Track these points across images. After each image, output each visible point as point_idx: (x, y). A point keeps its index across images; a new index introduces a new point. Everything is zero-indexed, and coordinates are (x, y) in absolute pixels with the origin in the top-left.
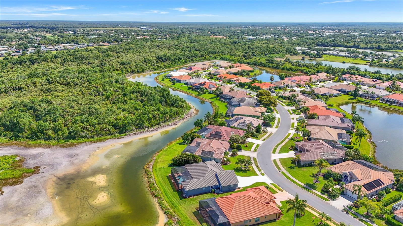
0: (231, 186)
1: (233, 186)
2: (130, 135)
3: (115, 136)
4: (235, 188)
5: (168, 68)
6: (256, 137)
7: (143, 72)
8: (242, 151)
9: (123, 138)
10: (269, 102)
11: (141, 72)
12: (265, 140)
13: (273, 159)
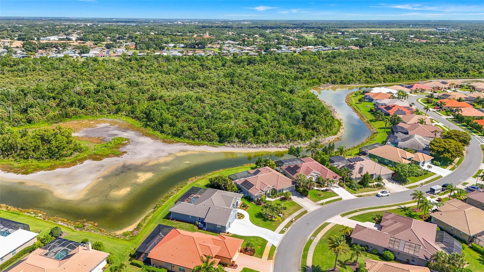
0: (218, 226)
1: (220, 227)
2: (227, 146)
3: (213, 144)
4: (222, 231)
5: (388, 83)
6: (353, 188)
7: (348, 84)
8: (305, 198)
9: (217, 147)
10: (442, 149)
11: (345, 83)
12: (361, 196)
13: (328, 221)
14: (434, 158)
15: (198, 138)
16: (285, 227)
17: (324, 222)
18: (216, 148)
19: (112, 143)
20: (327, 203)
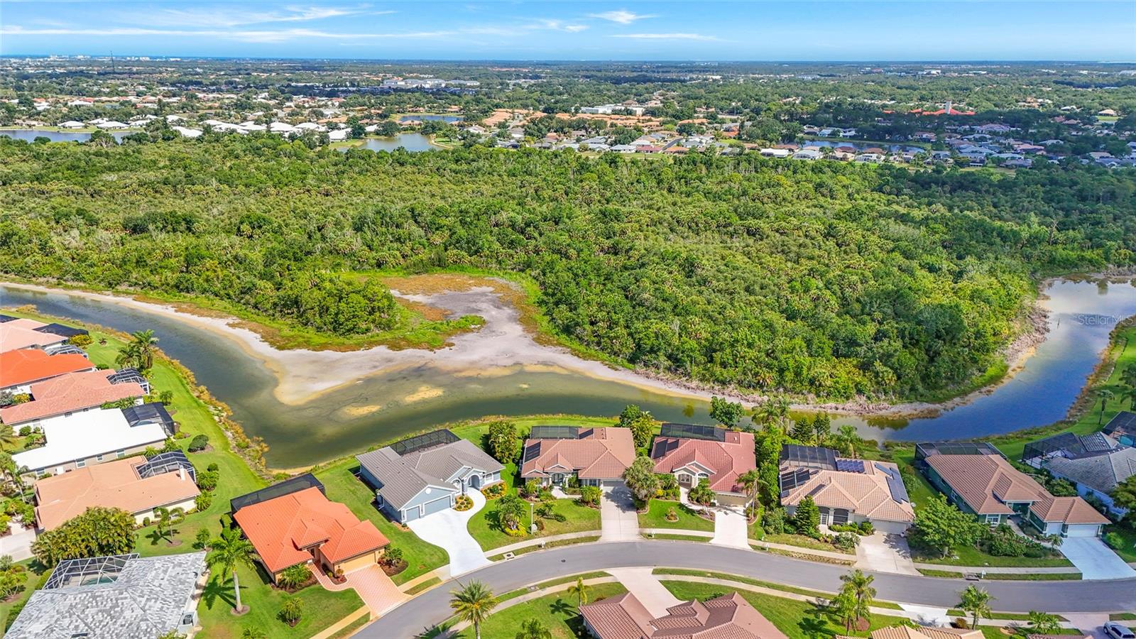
2: (636, 372)
3: (616, 361)
6: (765, 527)
9: (616, 370)
12: (763, 549)
13: (608, 571)
14: (1110, 523)
15: (599, 344)
16: (513, 552)
17: (601, 570)
18: (613, 371)
19: (451, 324)
20: (659, 536)
